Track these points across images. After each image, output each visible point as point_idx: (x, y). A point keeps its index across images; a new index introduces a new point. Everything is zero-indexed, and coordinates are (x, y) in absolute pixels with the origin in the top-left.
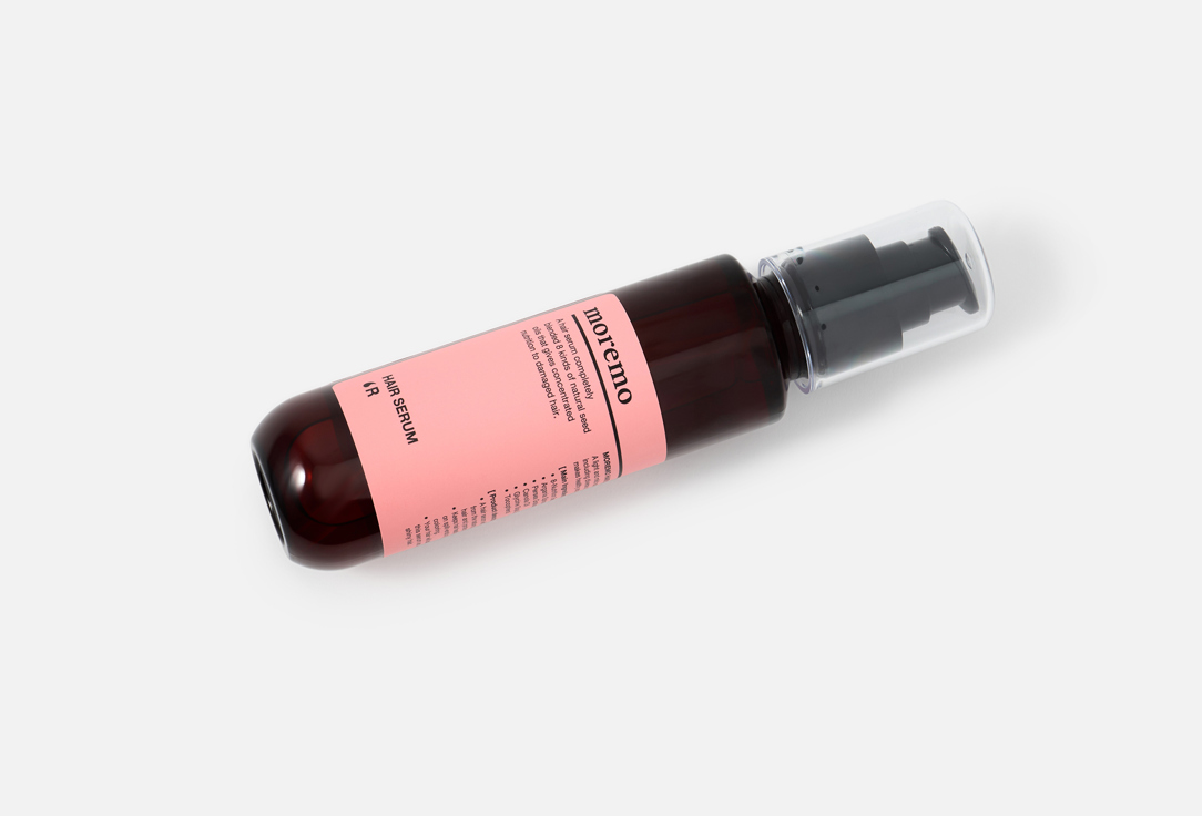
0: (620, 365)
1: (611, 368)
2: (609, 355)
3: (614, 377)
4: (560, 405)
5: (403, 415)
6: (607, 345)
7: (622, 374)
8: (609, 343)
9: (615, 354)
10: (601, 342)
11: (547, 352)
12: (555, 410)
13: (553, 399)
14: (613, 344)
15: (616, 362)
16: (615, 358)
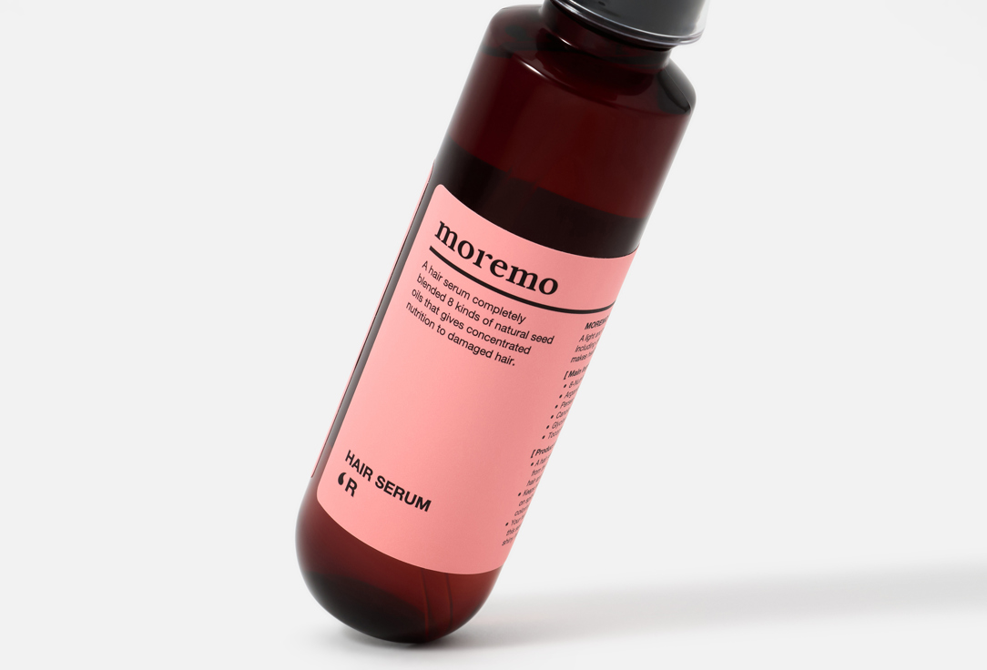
0: (515, 270)
1: (511, 280)
2: (498, 270)
3: (521, 284)
4: (505, 352)
5: (396, 492)
6: (486, 262)
7: (525, 274)
8: (485, 258)
9: (501, 264)
10: (478, 263)
11: (445, 317)
12: (506, 360)
13: (494, 355)
14: (490, 257)
15: (510, 270)
16: (505, 267)
